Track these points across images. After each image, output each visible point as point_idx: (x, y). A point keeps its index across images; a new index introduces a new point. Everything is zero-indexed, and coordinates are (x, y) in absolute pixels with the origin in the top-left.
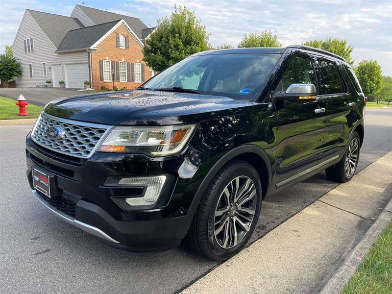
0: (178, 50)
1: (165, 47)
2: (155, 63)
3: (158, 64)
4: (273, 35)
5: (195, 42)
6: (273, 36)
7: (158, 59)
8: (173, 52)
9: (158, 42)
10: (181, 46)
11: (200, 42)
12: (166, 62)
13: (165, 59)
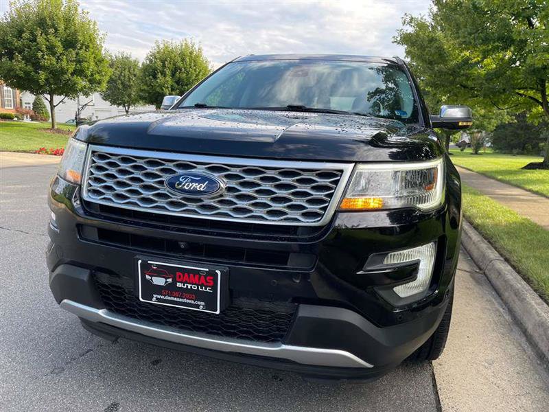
0: (54, 54)
1: (29, 48)
2: (12, 73)
3: (17, 77)
4: (197, 47)
5: (82, 44)
6: (197, 49)
7: (18, 68)
8: (45, 57)
9: (16, 40)
10: (60, 49)
11: (91, 45)
12: (33, 73)
13: (29, 68)
